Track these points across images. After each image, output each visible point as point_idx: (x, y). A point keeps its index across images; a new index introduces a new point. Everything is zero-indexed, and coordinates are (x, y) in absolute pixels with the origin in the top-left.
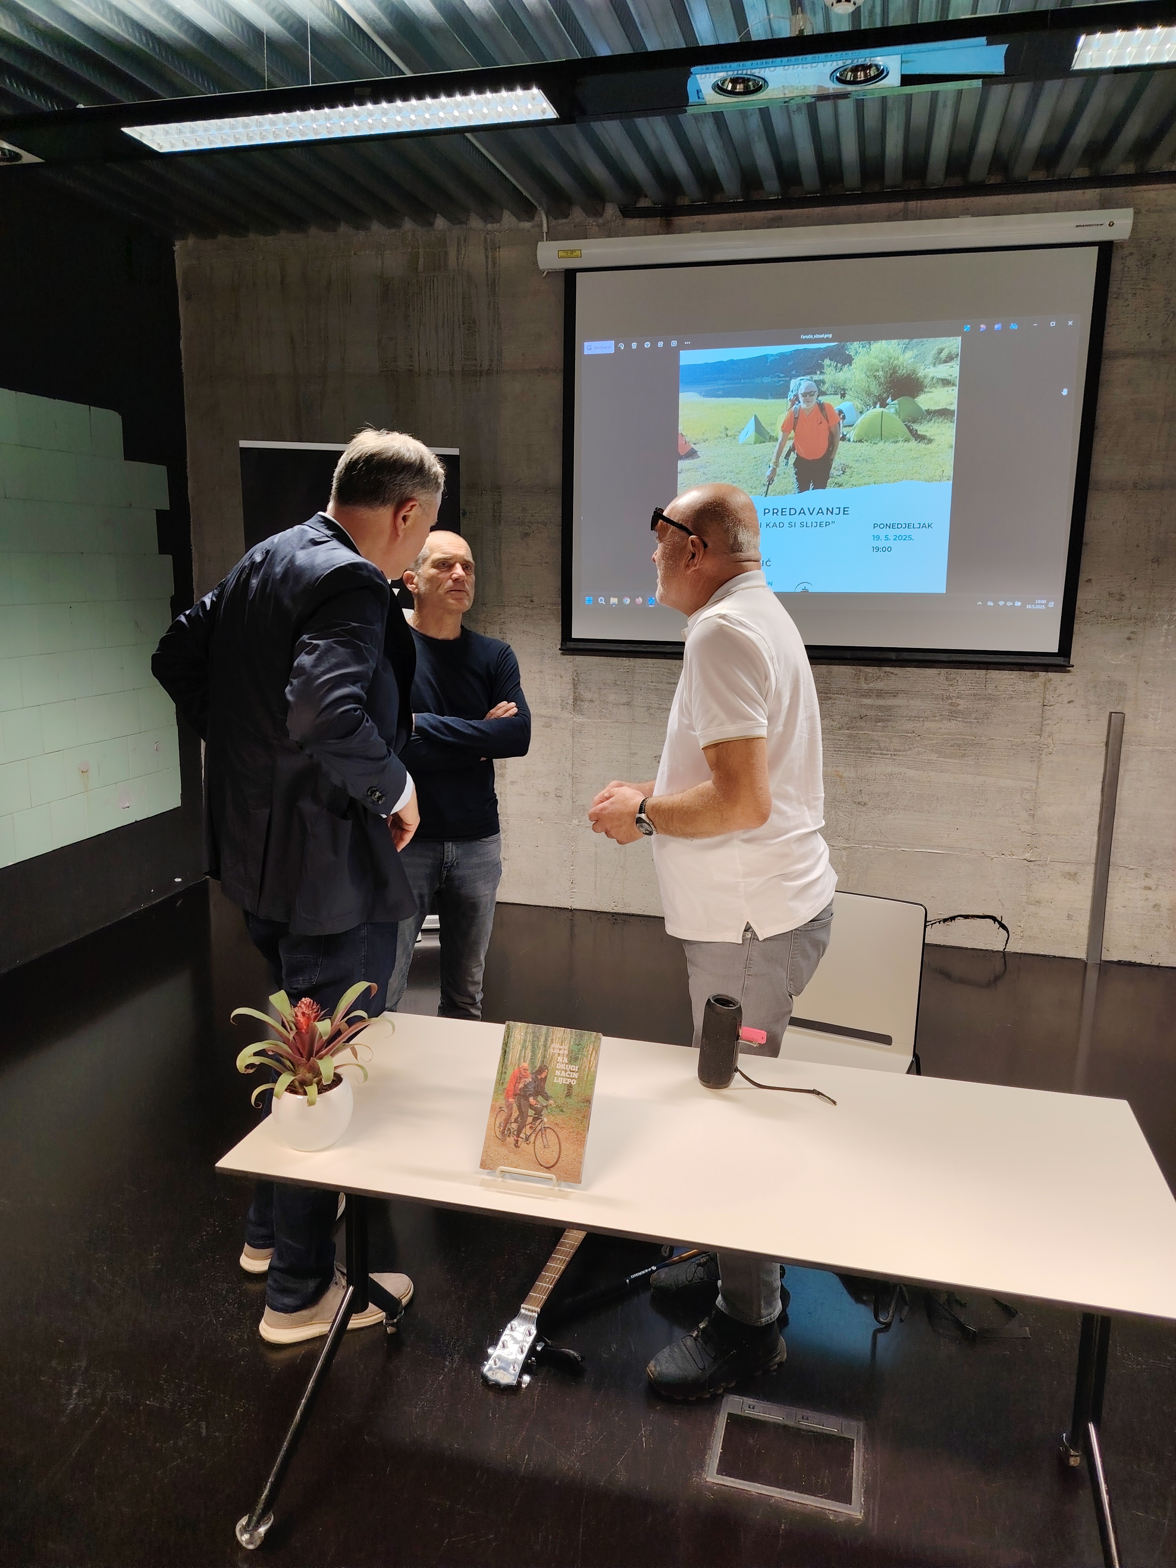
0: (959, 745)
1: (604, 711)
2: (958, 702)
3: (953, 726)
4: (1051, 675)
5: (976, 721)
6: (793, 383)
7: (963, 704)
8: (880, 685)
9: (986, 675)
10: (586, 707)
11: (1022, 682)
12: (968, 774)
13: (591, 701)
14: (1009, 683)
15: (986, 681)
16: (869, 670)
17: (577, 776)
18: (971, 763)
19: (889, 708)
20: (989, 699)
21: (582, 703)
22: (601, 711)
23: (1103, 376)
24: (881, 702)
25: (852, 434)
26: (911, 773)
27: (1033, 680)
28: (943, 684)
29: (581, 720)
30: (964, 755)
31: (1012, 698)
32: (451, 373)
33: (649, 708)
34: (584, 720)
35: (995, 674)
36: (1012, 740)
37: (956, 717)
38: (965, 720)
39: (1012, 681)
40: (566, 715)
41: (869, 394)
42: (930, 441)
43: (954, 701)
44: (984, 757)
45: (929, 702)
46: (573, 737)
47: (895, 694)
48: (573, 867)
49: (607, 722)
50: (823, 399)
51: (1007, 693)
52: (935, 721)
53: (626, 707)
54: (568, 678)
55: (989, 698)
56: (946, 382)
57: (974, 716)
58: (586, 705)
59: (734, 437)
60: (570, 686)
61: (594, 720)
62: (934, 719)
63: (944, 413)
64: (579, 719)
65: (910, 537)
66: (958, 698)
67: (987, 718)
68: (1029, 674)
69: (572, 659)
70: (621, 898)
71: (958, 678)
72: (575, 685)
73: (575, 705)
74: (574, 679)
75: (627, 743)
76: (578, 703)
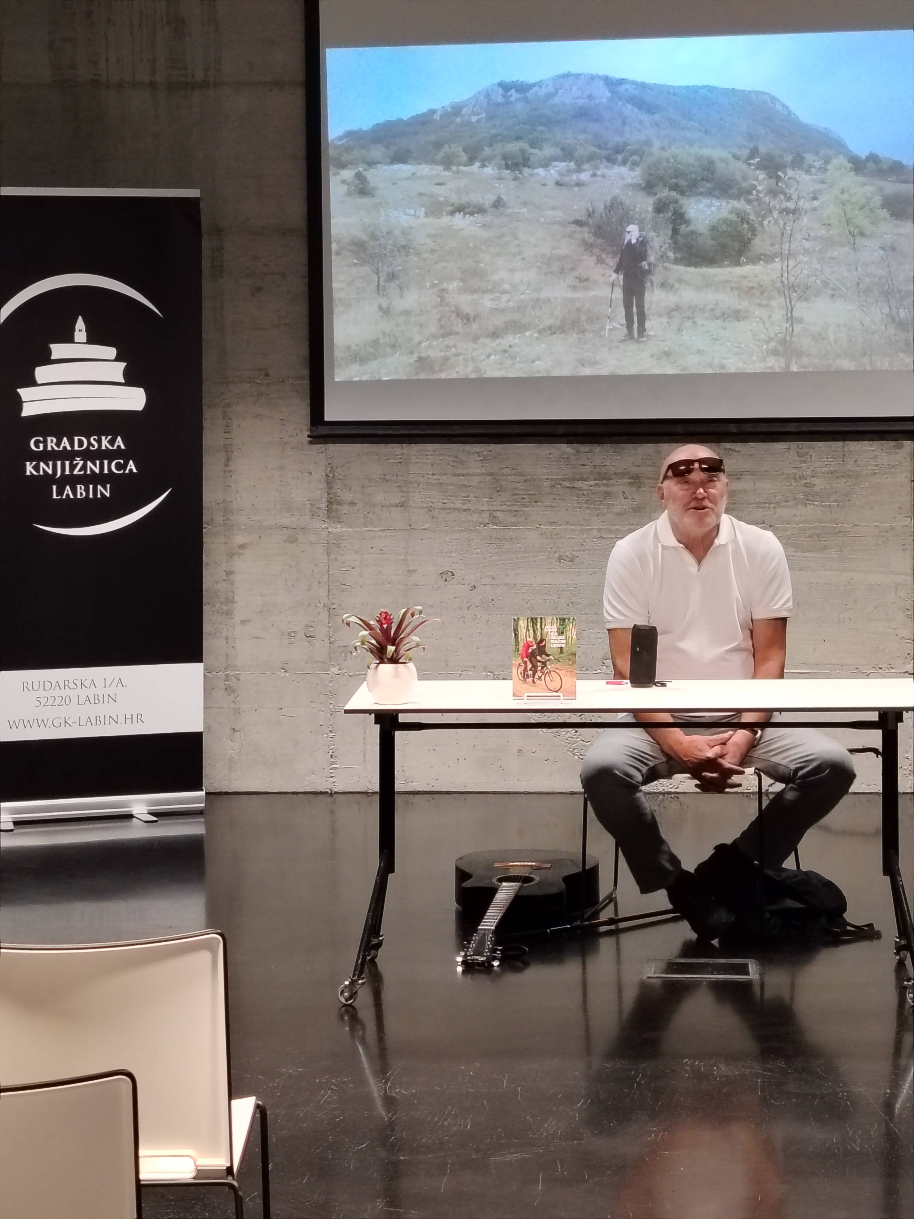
0: (818, 536)
1: (370, 515)
2: (814, 483)
3: (810, 511)
5: (835, 504)
7: (819, 484)
9: (843, 447)
10: (345, 512)
11: (885, 454)
12: (831, 571)
13: (352, 503)
14: (871, 457)
15: (844, 455)
17: (335, 607)
18: (834, 556)
20: (849, 476)
21: (339, 507)
22: (365, 517)
27: (898, 451)
28: (795, 461)
29: (339, 530)
30: (825, 547)
31: (875, 474)
32: (153, 85)
33: (430, 509)
34: (344, 529)
35: (853, 446)
36: (880, 525)
37: (813, 501)
38: (823, 504)
39: (874, 454)
40: (318, 524)
43: (808, 481)
44: (849, 548)
45: (779, 484)
46: (328, 554)
49: (375, 531)
51: (869, 468)
52: (788, 506)
53: (399, 509)
54: (319, 475)
57: (833, 498)
58: (345, 509)
60: (322, 485)
61: (357, 529)
62: (786, 503)
64: (337, 529)
66: (813, 477)
67: (849, 500)
68: (892, 443)
69: (323, 449)
71: (811, 453)
72: (329, 484)
73: (329, 510)
74: (327, 476)
75: (403, 557)
76: (335, 507)
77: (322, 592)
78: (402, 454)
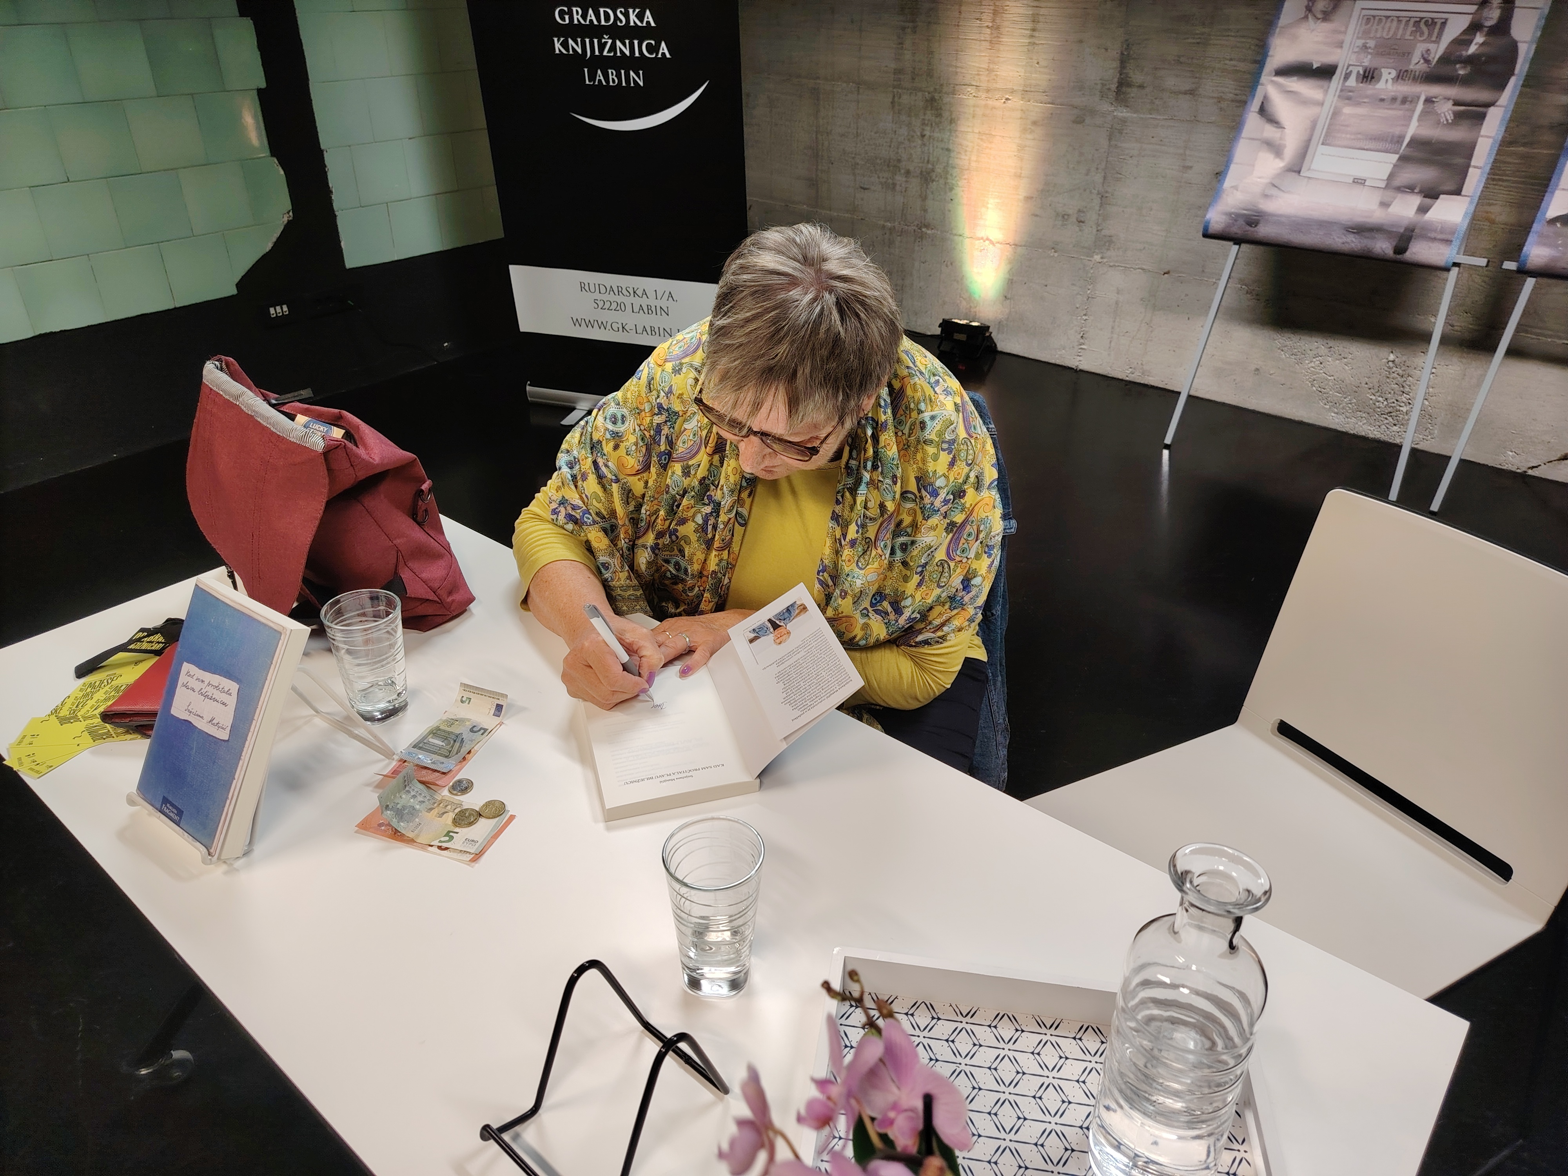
1: (1157, 102)
10: (1133, 95)
13: (1141, 87)
17: (1107, 195)
21: (1129, 90)
22: (1152, 103)
29: (1124, 114)
33: (1220, 100)
34: (1129, 114)
40: (1106, 107)
46: (1110, 139)
48: (1086, 317)
53: (1187, 97)
54: (1114, 53)
60: (1116, 64)
61: (1142, 116)
64: (1122, 113)
70: (1140, 363)
72: (1124, 61)
73: (1118, 92)
74: (1122, 54)
75: (1181, 151)
76: (1124, 89)
77: (1098, 178)
78: (1203, 34)
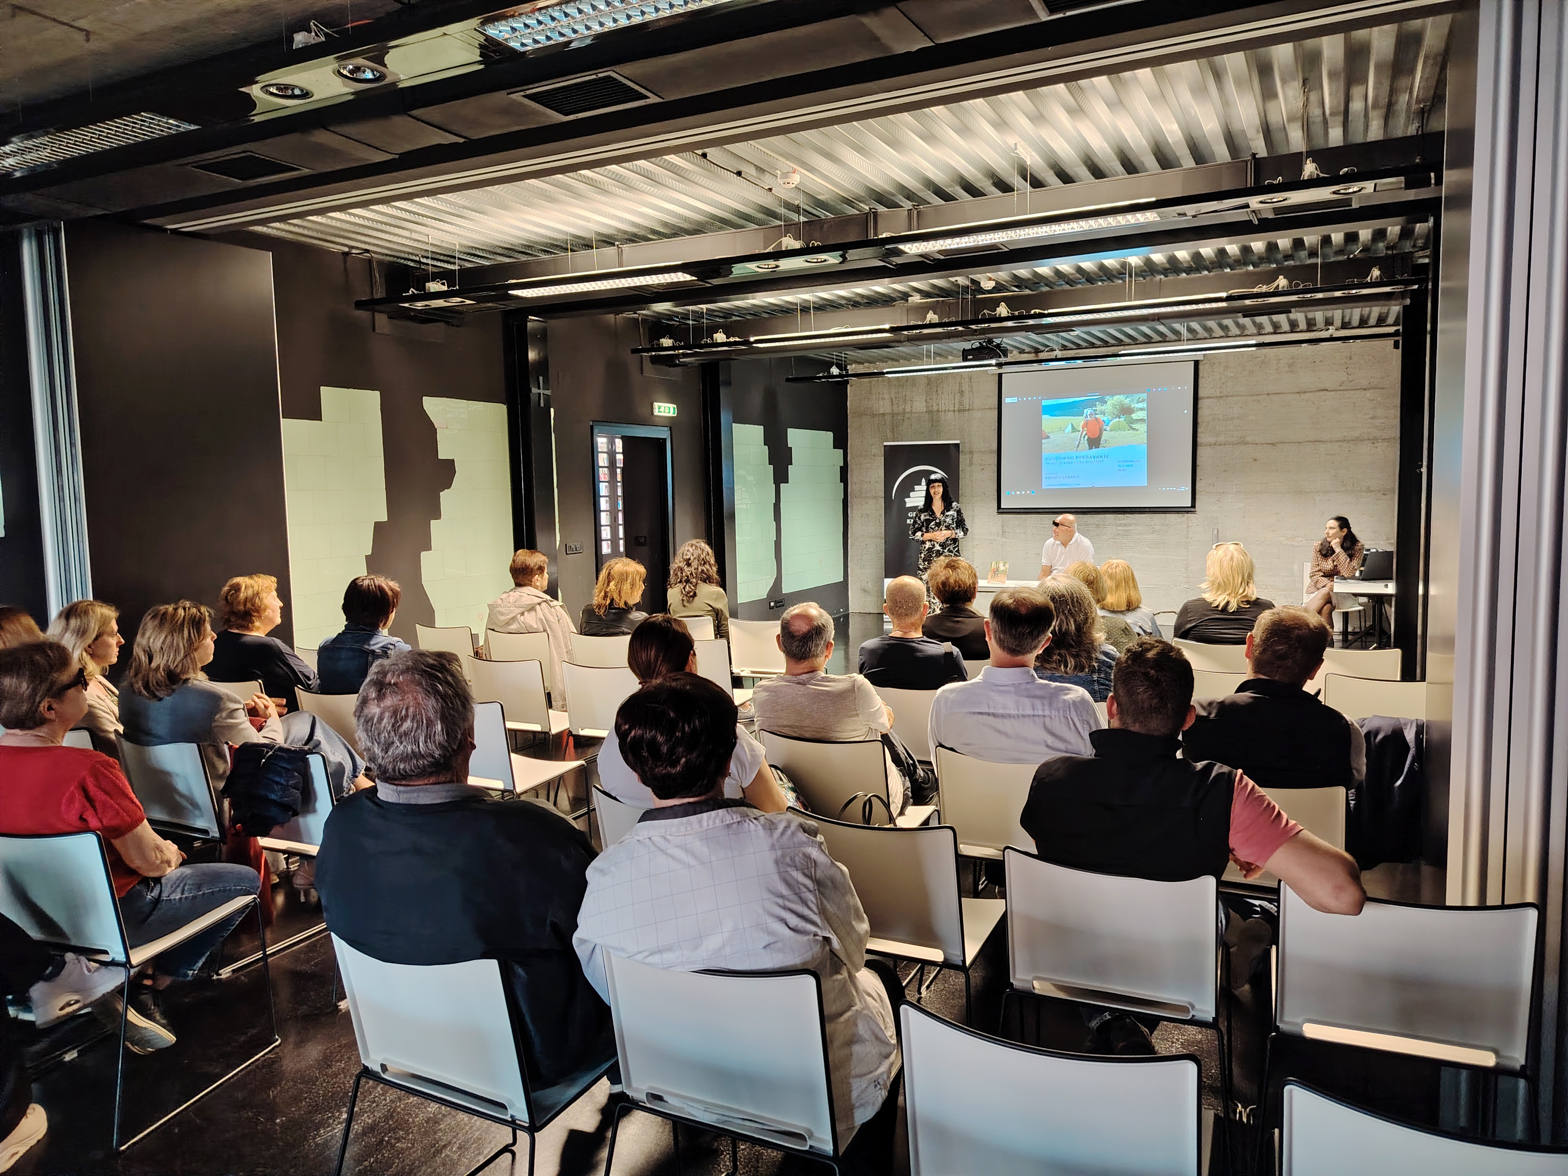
4: (1190, 515)
6: (1085, 411)
7: (1157, 528)
8: (1125, 522)
9: (1164, 516)
11: (1178, 518)
12: (1161, 555)
13: (1010, 533)
14: (1174, 519)
15: (1165, 519)
16: (1120, 515)
18: (1161, 550)
19: (1128, 530)
22: (1013, 536)
23: (1199, 406)
24: (1125, 528)
25: (1108, 429)
26: (1138, 555)
27: (1182, 517)
28: (1148, 520)
29: (1005, 540)
30: (1159, 548)
31: (1175, 524)
32: (954, 411)
34: (1007, 540)
35: (1168, 515)
36: (1177, 541)
37: (1154, 533)
38: (1158, 534)
41: (1114, 414)
42: (1137, 430)
43: (1153, 527)
44: (1167, 548)
45: (1144, 528)
46: (1002, 546)
47: (1130, 525)
49: (1016, 541)
50: (1096, 416)
51: (1173, 523)
52: (1146, 535)
54: (999, 522)
55: (1167, 525)
56: (1142, 409)
57: (1161, 532)
59: (1064, 431)
61: (1011, 540)
63: (1142, 420)
65: (1132, 466)
66: (1155, 525)
67: (1166, 533)
68: (1181, 515)
69: (1002, 516)
71: (1154, 518)
72: (1003, 527)
73: (1003, 536)
74: (1002, 524)
75: (1024, 548)
76: (1004, 533)
78: (1024, 517)
